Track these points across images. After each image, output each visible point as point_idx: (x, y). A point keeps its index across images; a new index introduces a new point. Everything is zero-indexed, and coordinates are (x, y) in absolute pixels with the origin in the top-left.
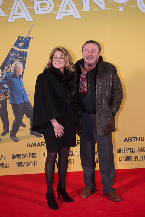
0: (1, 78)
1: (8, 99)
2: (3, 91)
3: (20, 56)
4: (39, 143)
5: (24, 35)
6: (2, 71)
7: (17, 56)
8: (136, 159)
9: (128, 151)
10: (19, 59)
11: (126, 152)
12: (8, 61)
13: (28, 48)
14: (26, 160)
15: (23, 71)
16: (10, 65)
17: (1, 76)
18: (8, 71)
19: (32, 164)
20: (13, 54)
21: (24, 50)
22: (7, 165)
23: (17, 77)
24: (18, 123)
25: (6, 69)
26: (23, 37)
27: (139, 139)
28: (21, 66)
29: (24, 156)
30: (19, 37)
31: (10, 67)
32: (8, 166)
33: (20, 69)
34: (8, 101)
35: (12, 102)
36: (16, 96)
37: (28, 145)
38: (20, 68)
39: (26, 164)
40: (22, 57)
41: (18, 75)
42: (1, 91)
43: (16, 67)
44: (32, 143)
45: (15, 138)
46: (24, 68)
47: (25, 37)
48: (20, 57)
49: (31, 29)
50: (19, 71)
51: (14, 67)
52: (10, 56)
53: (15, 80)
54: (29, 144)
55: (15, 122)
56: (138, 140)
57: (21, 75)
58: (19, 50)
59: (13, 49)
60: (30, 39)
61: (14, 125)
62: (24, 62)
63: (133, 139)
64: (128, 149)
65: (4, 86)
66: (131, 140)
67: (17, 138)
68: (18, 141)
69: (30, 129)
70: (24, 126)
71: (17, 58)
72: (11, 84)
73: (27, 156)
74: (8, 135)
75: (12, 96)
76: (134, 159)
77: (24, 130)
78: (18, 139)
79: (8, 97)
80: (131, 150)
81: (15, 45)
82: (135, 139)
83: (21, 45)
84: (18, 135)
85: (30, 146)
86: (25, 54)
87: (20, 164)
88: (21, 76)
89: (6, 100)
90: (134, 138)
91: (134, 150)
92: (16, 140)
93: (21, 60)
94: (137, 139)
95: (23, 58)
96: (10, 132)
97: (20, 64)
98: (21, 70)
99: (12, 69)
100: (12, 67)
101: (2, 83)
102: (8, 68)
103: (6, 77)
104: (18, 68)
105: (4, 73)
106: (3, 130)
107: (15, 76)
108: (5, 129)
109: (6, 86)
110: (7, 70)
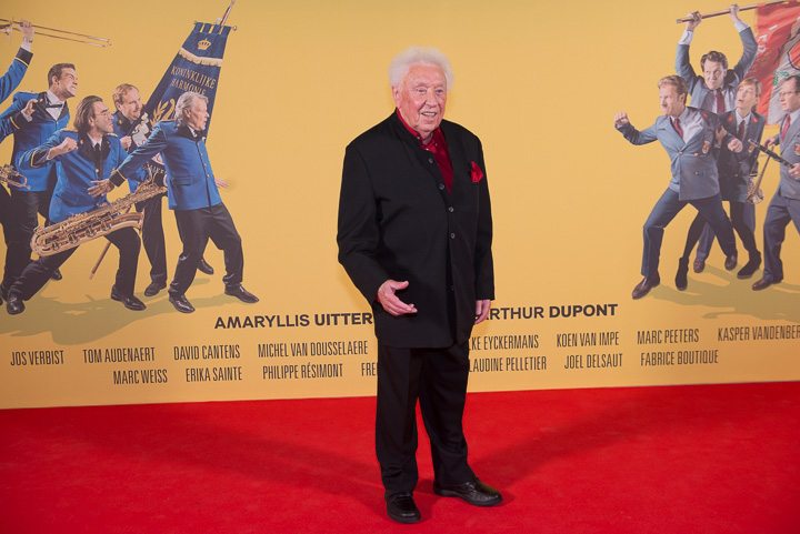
0: (147, 135)
1: (166, 194)
2: (150, 174)
3: (200, 77)
4: (248, 318)
5: (213, 18)
6: (151, 117)
7: (192, 75)
8: (510, 366)
9: (488, 345)
10: (198, 85)
11: (482, 346)
12: (165, 91)
13: (221, 56)
14: (211, 363)
15: (209, 119)
16: (172, 101)
17: (147, 130)
18: (165, 118)
19: (229, 374)
20: (181, 71)
21: (212, 61)
22: (160, 376)
23: (190, 136)
24: (192, 263)
25: (159, 111)
26: (208, 26)
27: (519, 313)
28: (204, 106)
29: (206, 354)
30: (198, 25)
31: (172, 108)
32: (163, 377)
33: (199, 114)
34: (165, 200)
35: (175, 204)
36: (186, 189)
37: (219, 324)
38: (199, 110)
39: (212, 375)
40: (206, 80)
41: (192, 131)
42: (147, 173)
43: (187, 107)
44: (230, 319)
45: (182, 302)
46: (210, 110)
47: (216, 26)
48: (199, 79)
49: (233, 3)
50: (195, 119)
51: (183, 106)
52: (173, 76)
53: (183, 142)
54: (220, 319)
55: (184, 258)
56: (516, 316)
57: (202, 131)
58: (197, 60)
59: (181, 56)
60: (227, 30)
61: (181, 266)
62: (211, 95)
63: (502, 312)
64: (487, 340)
65: (154, 159)
66: (496, 315)
67: (188, 304)
68: (191, 312)
69: (224, 280)
70: (209, 271)
71: (191, 82)
72: (173, 154)
73: (215, 352)
74: (164, 295)
75: (177, 187)
76: (504, 367)
77: (208, 281)
78: (191, 307)
79: (165, 190)
80: (497, 341)
81: (185, 46)
82: (509, 312)
83: (204, 45)
84: (190, 294)
85: (223, 325)
86: (214, 72)
87: (197, 375)
88: (203, 133)
89: (158, 198)
90: (505, 310)
91: (503, 342)
92: (187, 309)
93: (204, 87)
94: (513, 313)
95: (208, 82)
96: (168, 287)
97: (198, 101)
98: (203, 115)
99: (178, 112)
100: (178, 108)
101: (148, 150)
102: (167, 109)
103: (160, 133)
104: (193, 109)
105: (155, 124)
106: (151, 281)
107: (184, 131)
108: (155, 276)
109: (158, 159)
110: (163, 115)
